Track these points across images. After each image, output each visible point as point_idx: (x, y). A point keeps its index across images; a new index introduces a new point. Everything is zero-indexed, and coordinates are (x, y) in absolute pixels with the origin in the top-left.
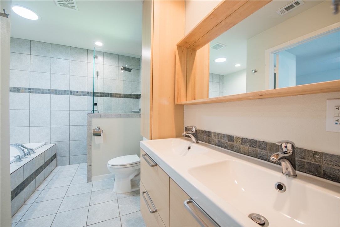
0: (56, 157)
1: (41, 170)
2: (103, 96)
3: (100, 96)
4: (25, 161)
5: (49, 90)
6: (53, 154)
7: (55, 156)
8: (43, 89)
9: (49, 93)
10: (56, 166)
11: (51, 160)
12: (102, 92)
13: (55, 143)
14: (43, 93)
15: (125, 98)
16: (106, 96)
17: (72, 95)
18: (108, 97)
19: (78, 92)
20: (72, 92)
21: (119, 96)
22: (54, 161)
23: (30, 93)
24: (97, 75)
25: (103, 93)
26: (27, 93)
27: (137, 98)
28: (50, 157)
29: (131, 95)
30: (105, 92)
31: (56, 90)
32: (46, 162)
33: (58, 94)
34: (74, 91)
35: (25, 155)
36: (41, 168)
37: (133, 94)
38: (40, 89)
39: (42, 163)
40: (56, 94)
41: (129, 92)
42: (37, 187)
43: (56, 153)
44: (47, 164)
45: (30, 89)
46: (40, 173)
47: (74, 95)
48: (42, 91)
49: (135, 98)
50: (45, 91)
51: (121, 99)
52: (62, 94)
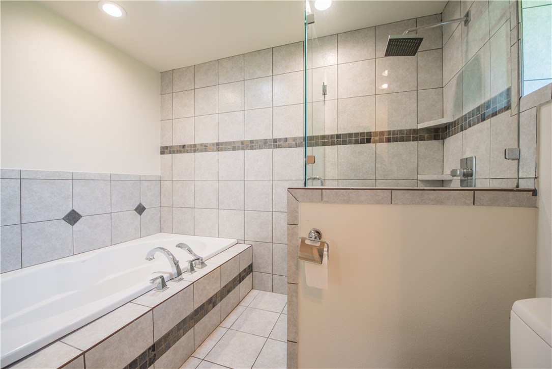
0: (252, 271)
1: (211, 305)
2: (338, 144)
3: (332, 145)
4: (174, 287)
5: (242, 143)
6: (244, 266)
7: (250, 269)
8: (234, 142)
9: (243, 149)
10: (252, 289)
11: (240, 278)
12: (336, 133)
13: (251, 243)
14: (234, 149)
15: (396, 141)
16: (344, 143)
17: (277, 148)
18: (350, 143)
19: (286, 139)
20: (276, 142)
21: (377, 138)
22: (248, 280)
23: (219, 151)
24: (325, 95)
25: (338, 136)
26: (215, 151)
27: (436, 138)
28: (237, 274)
29: (415, 131)
30: (343, 133)
31: (252, 142)
32: (225, 287)
33: (255, 149)
34: (280, 140)
35: (179, 273)
36: (212, 302)
37: (420, 126)
38: (230, 143)
39: (214, 288)
40: (252, 148)
41: (409, 124)
42: (197, 344)
43: (252, 263)
44: (227, 290)
45: (218, 144)
46: (207, 312)
47: (280, 147)
48: (232, 146)
49: (429, 139)
50: (237, 145)
51: (383, 147)
52: (260, 148)
